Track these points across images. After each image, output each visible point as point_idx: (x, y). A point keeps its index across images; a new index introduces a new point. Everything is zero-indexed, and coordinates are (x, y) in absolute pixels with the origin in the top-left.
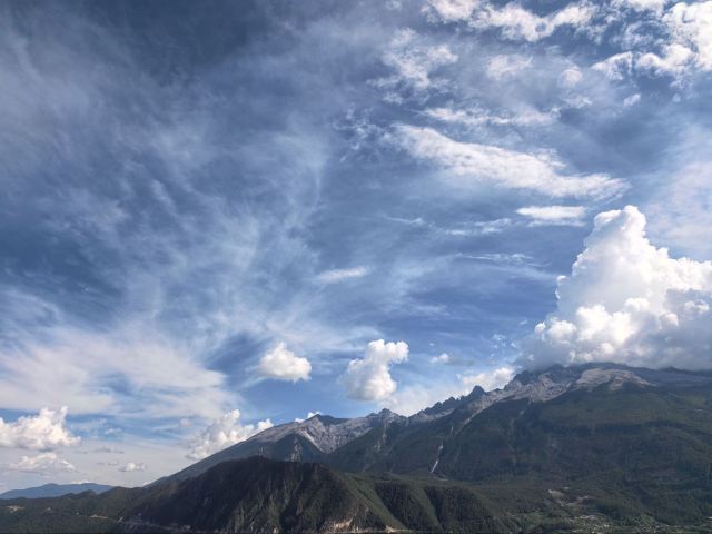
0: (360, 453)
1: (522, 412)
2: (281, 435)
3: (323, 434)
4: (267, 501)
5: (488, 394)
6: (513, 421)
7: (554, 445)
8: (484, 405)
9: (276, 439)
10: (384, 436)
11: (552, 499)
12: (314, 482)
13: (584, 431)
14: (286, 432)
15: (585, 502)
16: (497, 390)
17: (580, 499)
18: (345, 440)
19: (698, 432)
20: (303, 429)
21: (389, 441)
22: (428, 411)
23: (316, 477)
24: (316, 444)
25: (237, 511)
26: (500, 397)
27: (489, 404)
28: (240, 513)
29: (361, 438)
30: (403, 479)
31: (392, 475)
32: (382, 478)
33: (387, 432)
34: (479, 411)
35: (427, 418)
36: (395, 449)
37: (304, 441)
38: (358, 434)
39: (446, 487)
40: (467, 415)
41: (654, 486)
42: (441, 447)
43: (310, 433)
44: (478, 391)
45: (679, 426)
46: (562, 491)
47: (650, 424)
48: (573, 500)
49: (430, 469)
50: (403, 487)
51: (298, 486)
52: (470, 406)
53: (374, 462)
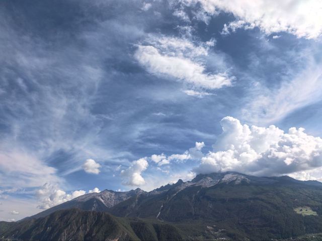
0: (125, 208)
1: (198, 192)
2: (88, 199)
3: (108, 199)
4: (78, 229)
5: (184, 183)
6: (194, 195)
7: (210, 207)
8: (182, 188)
9: (86, 200)
10: (137, 200)
11: (208, 230)
12: (102, 221)
13: (223, 201)
14: (91, 197)
15: (222, 232)
16: (189, 182)
17: (220, 230)
18: (119, 202)
19: (269, 203)
20: (99, 196)
21: (139, 203)
22: (157, 190)
23: (103, 219)
24: (104, 203)
25: (63, 234)
26: (190, 184)
27: (184, 187)
28: (64, 235)
29: (126, 201)
30: (144, 220)
31: (139, 218)
32: (134, 220)
33: (138, 199)
34: (180, 191)
35: (157, 193)
36: (141, 206)
37: (99, 202)
38: (125, 199)
39: (163, 224)
40: (175, 192)
41: (250, 226)
42: (162, 206)
43: (102, 198)
44: (180, 181)
45: (262, 200)
46: (213, 227)
47: (251, 199)
48: (217, 231)
49: (156, 216)
50: (143, 224)
51: (94, 222)
52: (176, 188)
53: (131, 212)
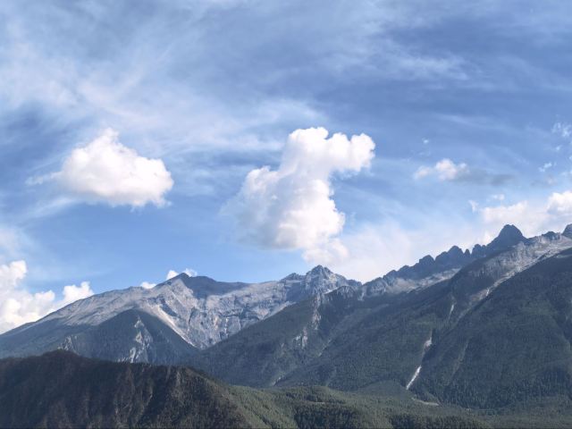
0: (266, 349)
2: (108, 313)
3: (194, 312)
5: (529, 242)
8: (520, 263)
9: (99, 319)
10: (316, 318)
12: (176, 403)
14: (119, 306)
16: (550, 235)
18: (237, 325)
20: (154, 300)
21: (324, 329)
22: (405, 272)
23: (178, 393)
24: (179, 331)
26: (555, 248)
27: (531, 262)
29: (269, 320)
30: (350, 400)
31: (330, 392)
32: (309, 398)
33: (320, 310)
34: (508, 276)
35: (402, 285)
36: (336, 342)
37: (154, 325)
38: (263, 313)
39: (434, 417)
40: (485, 282)
42: (429, 343)
43: (167, 310)
44: (510, 237)
49: (405, 386)
50: (349, 414)
51: (143, 408)
52: (492, 263)
53: (293, 367)
